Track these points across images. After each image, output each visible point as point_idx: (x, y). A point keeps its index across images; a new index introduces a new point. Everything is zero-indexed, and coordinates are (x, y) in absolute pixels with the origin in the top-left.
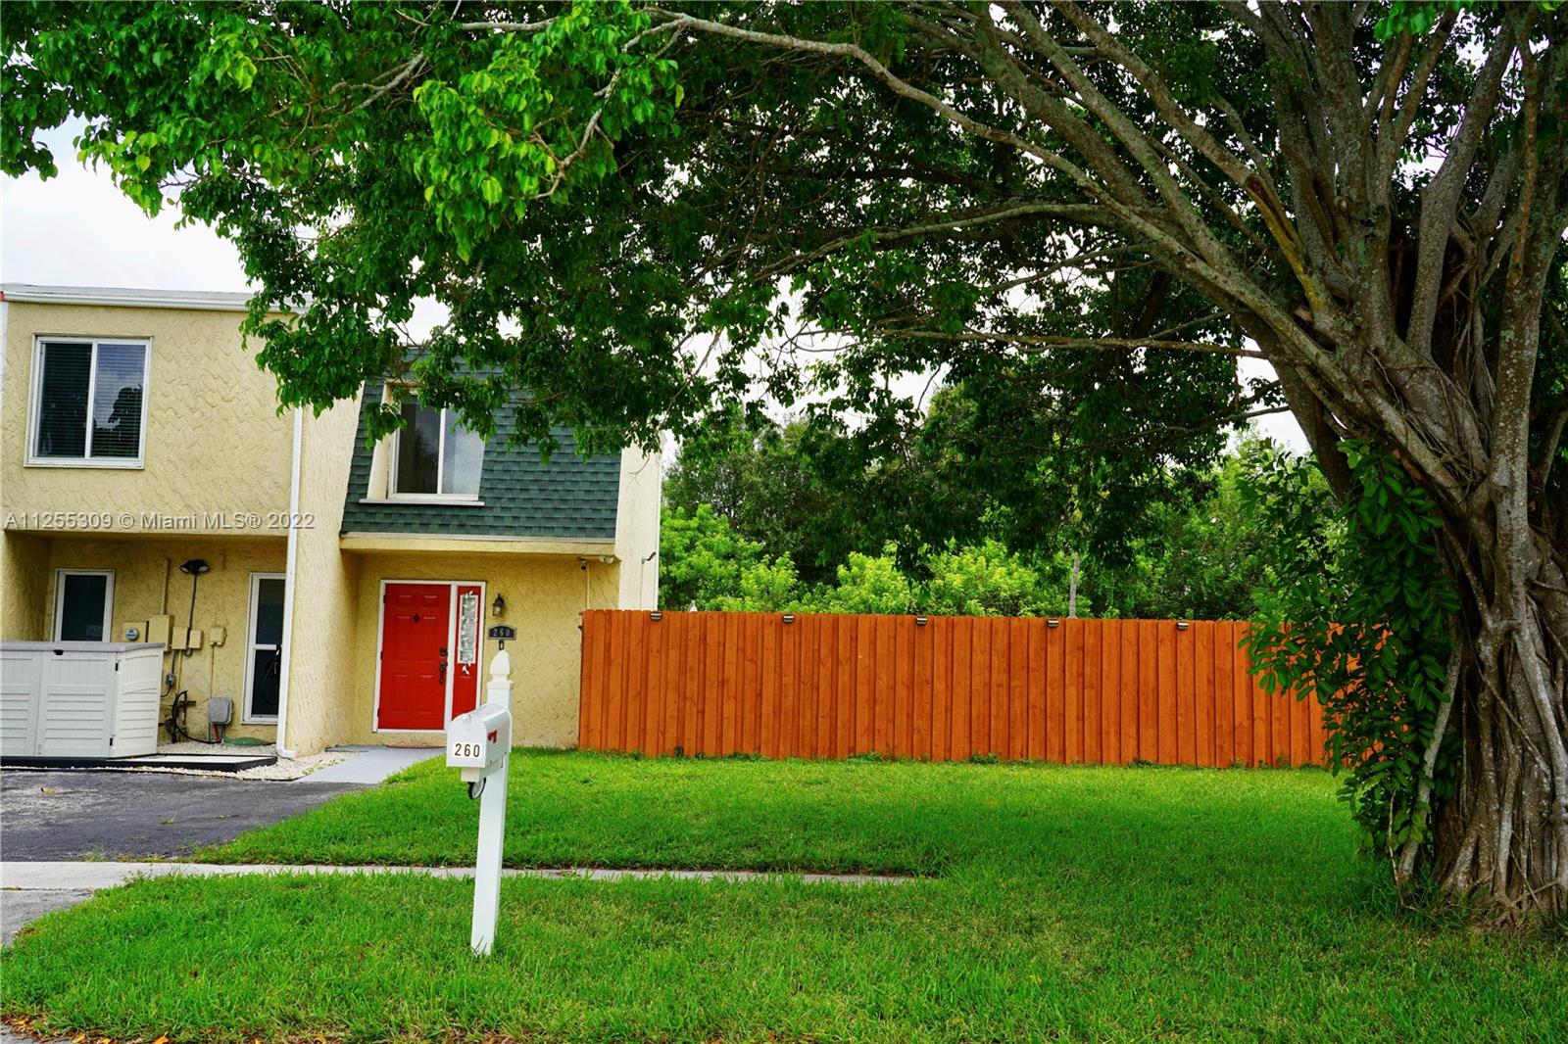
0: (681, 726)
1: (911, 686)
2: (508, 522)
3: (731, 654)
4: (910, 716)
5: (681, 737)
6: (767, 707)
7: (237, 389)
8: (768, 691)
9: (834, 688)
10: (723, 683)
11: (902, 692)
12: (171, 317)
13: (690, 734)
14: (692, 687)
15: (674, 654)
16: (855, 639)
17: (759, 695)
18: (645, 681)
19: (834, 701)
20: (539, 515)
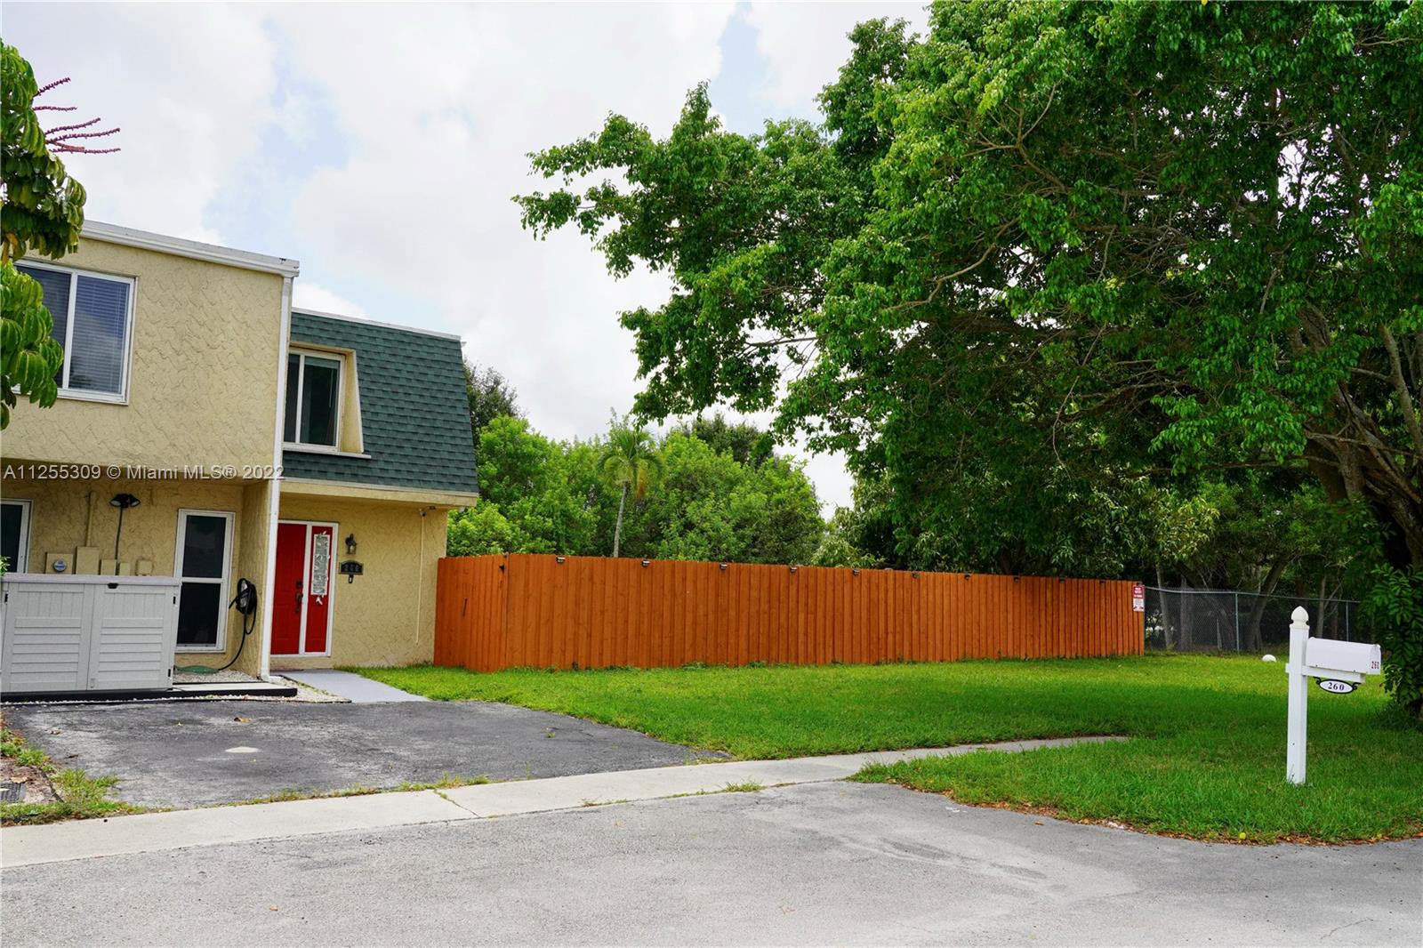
0: (576, 645)
1: (716, 612)
2: (392, 474)
3: (609, 590)
4: (716, 636)
5: (576, 654)
6: (631, 631)
7: (221, 337)
8: (632, 618)
9: (672, 615)
10: (603, 613)
11: (711, 617)
12: (156, 260)
13: (583, 652)
14: (584, 615)
15: (572, 589)
16: (684, 579)
17: (626, 621)
18: (552, 610)
19: (672, 625)
20: (415, 469)
